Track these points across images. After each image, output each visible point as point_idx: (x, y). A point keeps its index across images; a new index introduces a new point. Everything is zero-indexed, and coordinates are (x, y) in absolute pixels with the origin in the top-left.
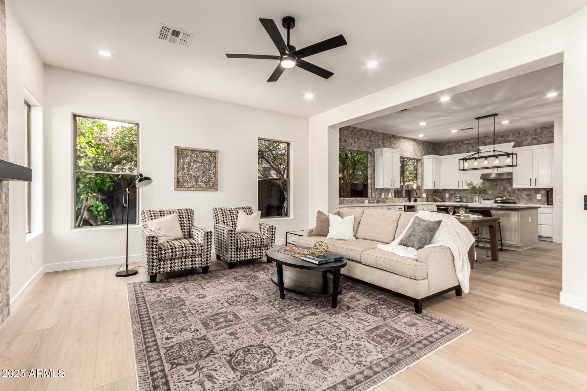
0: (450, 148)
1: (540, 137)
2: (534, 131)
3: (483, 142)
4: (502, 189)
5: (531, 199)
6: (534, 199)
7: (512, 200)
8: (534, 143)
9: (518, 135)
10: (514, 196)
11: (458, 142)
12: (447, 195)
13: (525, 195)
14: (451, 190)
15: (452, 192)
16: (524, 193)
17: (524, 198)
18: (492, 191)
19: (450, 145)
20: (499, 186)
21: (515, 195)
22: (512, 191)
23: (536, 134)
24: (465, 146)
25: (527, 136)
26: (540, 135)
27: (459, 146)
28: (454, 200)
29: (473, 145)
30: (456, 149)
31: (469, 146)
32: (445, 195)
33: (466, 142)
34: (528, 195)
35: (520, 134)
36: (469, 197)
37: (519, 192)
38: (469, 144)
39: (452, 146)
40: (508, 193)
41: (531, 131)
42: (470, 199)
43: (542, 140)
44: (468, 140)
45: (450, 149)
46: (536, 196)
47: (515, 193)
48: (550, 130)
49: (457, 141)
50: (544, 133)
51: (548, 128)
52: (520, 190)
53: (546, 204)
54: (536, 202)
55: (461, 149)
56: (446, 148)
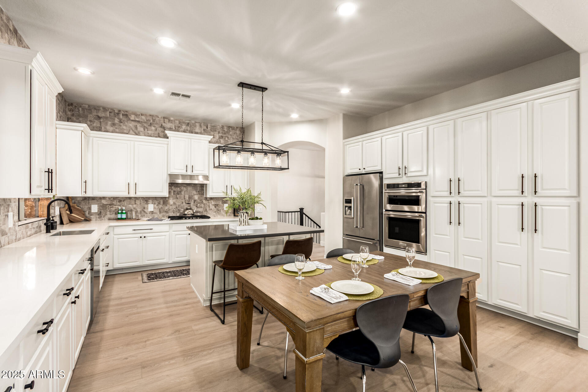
0: (102, 120)
1: (228, 138)
2: (222, 127)
3: (162, 125)
4: (187, 197)
5: (219, 210)
6: (221, 210)
7: (199, 212)
8: (222, 143)
9: (205, 128)
10: (201, 207)
11: (118, 114)
12: (95, 208)
13: (213, 205)
14: (104, 198)
15: (104, 202)
16: (211, 203)
17: (211, 209)
18: (174, 200)
19: (101, 114)
20: (183, 193)
21: (203, 205)
22: (199, 201)
23: (223, 132)
24: (132, 124)
25: (215, 132)
26: (227, 135)
27: (121, 122)
28: (109, 216)
29: (145, 125)
30: (114, 124)
31: (138, 125)
32: (90, 209)
33: (133, 117)
34: (216, 206)
35: (207, 128)
36: (139, 210)
37: (207, 202)
38: (139, 122)
39: (106, 118)
40: (194, 203)
41: (219, 127)
42: (141, 212)
43: (229, 140)
44: (136, 115)
45: (100, 122)
46: (223, 207)
47: (202, 202)
48: (235, 132)
49: (116, 111)
50: (231, 133)
51: (234, 129)
52: (208, 199)
53: (233, 215)
54: (224, 213)
55: (125, 127)
56: (90, 117)
